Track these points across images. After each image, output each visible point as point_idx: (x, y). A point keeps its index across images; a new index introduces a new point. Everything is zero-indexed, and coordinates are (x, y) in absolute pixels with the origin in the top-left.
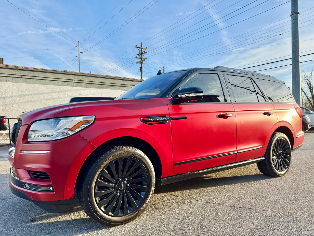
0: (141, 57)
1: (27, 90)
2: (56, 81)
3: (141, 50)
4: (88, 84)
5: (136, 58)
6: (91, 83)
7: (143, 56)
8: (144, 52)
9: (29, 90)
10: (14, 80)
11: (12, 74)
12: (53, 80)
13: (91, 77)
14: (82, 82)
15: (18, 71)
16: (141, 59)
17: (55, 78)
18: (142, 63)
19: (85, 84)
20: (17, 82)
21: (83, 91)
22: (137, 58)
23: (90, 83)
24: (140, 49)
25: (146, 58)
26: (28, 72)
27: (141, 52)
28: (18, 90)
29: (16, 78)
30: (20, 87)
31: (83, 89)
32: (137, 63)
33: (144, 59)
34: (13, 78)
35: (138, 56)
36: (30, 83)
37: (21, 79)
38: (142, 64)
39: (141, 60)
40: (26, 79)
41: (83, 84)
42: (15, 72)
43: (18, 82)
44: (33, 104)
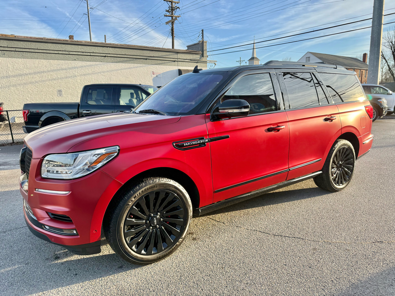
0: (172, 15)
1: (24, 68)
2: (61, 54)
3: (172, 4)
4: (103, 57)
5: (165, 16)
6: (107, 55)
7: (174, 13)
8: (176, 8)
9: (28, 67)
10: (6, 55)
11: (2, 47)
12: (58, 53)
13: (106, 48)
14: (95, 55)
15: (10, 41)
16: (172, 17)
17: (60, 51)
18: (173, 23)
19: (99, 57)
20: (10, 58)
21: (98, 67)
22: (167, 16)
23: (105, 56)
24: (170, 3)
25: (179, 16)
26: (24, 42)
27: (172, 7)
28: (13, 67)
29: (9, 52)
30: (15, 64)
31: (97, 65)
32: (167, 23)
33: (176, 17)
34: (4, 51)
35: (168, 14)
36: (27, 58)
37: (15, 52)
38: (174, 25)
39: (172, 19)
40: (21, 53)
41: (97, 57)
42: (6, 44)
43: (12, 57)
44: (35, 86)
